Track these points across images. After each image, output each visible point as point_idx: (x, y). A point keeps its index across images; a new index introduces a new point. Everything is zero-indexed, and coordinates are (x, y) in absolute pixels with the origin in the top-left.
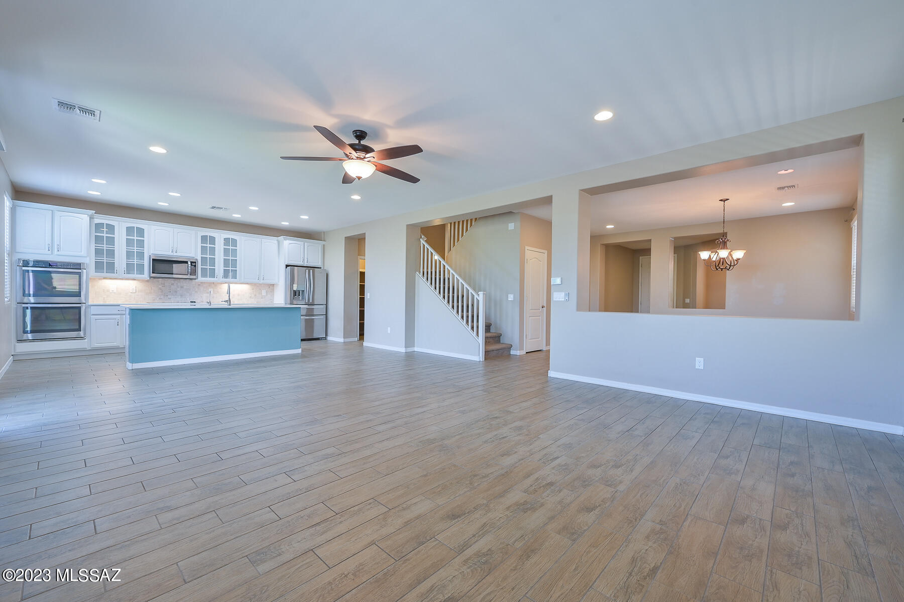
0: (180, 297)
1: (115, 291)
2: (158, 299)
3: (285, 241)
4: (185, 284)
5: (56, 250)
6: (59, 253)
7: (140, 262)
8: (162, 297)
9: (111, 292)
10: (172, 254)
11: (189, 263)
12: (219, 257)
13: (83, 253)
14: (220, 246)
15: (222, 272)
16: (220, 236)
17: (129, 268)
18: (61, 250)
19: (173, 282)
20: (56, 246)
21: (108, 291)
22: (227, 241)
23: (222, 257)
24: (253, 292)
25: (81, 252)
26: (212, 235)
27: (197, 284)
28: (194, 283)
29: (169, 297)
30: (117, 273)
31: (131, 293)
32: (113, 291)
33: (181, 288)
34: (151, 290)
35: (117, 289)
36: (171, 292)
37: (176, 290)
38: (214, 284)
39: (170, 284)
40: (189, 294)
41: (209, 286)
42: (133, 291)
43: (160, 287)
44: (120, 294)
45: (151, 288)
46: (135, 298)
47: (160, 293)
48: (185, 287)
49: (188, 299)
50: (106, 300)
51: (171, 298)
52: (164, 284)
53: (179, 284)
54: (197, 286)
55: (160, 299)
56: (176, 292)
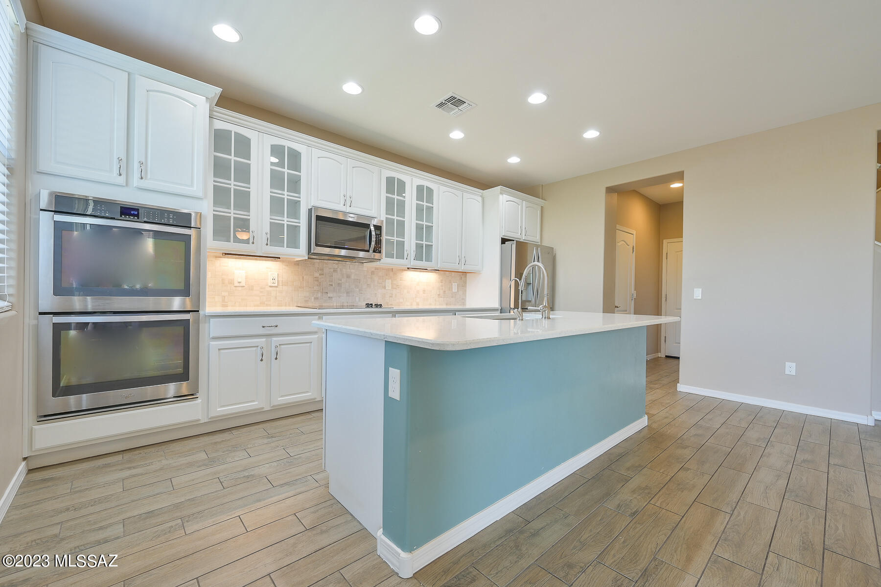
0: (345, 295)
1: (243, 284)
2: (313, 300)
3: (501, 196)
4: (352, 271)
5: (136, 175)
6: (144, 184)
7: (293, 222)
8: (319, 295)
9: (236, 284)
10: (343, 209)
11: (372, 228)
12: (410, 221)
13: (196, 189)
14: (410, 198)
15: (414, 248)
16: (413, 179)
17: (276, 233)
18: (149, 177)
19: (336, 267)
20: (136, 165)
21: (231, 282)
22: (420, 189)
23: (414, 222)
24: (442, 286)
25: (192, 185)
26: (403, 177)
27: (370, 272)
28: (365, 269)
29: (329, 295)
30: (253, 243)
31: (271, 287)
32: (240, 282)
33: (347, 277)
34: (303, 280)
35: (246, 278)
36: (332, 285)
37: (340, 282)
38: (392, 271)
39: (332, 270)
40: (358, 290)
41: (387, 275)
42: (273, 283)
43: (317, 275)
44: (251, 288)
45: (303, 277)
46: (276, 298)
47: (316, 288)
48: (353, 277)
49: (357, 299)
50: (227, 302)
51: (332, 298)
52: (322, 270)
53: (344, 270)
54: (370, 274)
55: (316, 299)
56: (339, 285)
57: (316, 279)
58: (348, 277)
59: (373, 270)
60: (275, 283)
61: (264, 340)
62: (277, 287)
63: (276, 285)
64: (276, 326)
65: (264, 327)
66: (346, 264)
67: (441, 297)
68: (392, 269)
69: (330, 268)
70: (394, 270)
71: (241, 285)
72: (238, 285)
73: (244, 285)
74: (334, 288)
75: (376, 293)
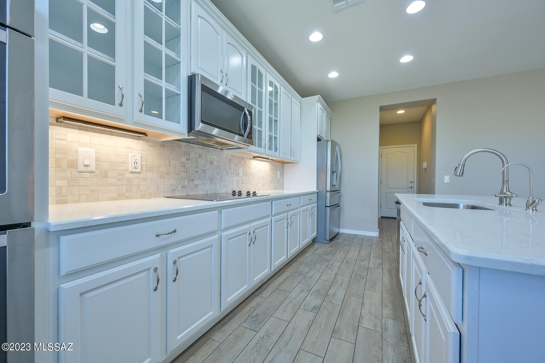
0: (209, 182)
1: (93, 168)
3: (317, 104)
4: (215, 157)
7: (172, 88)
8: (186, 182)
9: (81, 168)
11: (247, 112)
12: (266, 112)
14: (265, 91)
15: (268, 138)
16: (267, 73)
19: (201, 152)
21: (73, 165)
23: (268, 114)
24: (272, 173)
26: (261, 69)
27: (228, 159)
28: (224, 156)
29: (196, 182)
30: (121, 105)
31: (132, 172)
32: (86, 166)
34: (170, 165)
35: (97, 159)
36: (197, 172)
37: (205, 168)
39: (197, 155)
40: (219, 176)
41: (240, 163)
42: (135, 168)
43: (183, 159)
44: (105, 174)
45: (170, 162)
46: (139, 188)
47: (183, 175)
48: (215, 163)
49: (219, 187)
50: (66, 196)
51: (198, 185)
52: (188, 154)
53: (208, 156)
54: (228, 161)
55: (183, 187)
56: (204, 171)
57: (183, 165)
58: (212, 163)
59: (230, 157)
60: (137, 168)
61: (158, 256)
62: (139, 173)
63: (139, 170)
64: (175, 231)
65: (158, 236)
66: (209, 149)
69: (196, 153)
70: (244, 158)
71: (89, 169)
72: (84, 169)
73: (94, 170)
74: (199, 175)
75: (232, 180)
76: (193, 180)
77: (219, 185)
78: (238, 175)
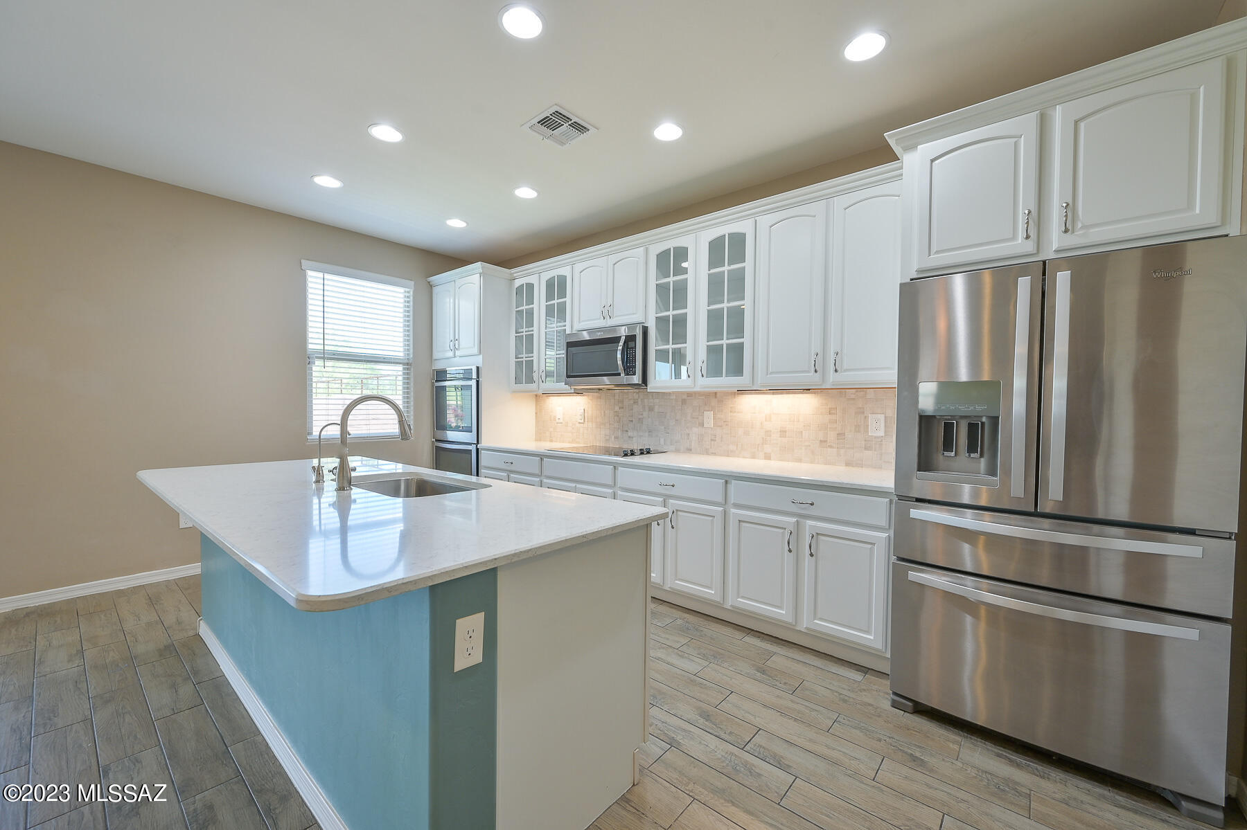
6: (458, 353)
9: (557, 421)
10: (603, 324)
11: (623, 341)
13: (476, 348)
15: (704, 354)
16: (699, 235)
18: (460, 347)
25: (474, 346)
27: (681, 400)
29: (630, 434)
31: (579, 423)
32: (559, 419)
33: (649, 410)
34: (604, 416)
36: (632, 421)
37: (641, 417)
38: (716, 397)
40: (663, 427)
41: (706, 405)
43: (617, 408)
45: (604, 412)
47: (616, 425)
48: (657, 409)
51: (633, 437)
52: (622, 402)
53: (646, 401)
54: (680, 403)
55: (616, 438)
56: (640, 420)
57: (617, 414)
58: (651, 409)
59: (685, 397)
62: (584, 423)
63: (582, 420)
67: (831, 447)
68: (716, 393)
69: (630, 399)
70: (718, 395)
74: (635, 425)
75: (689, 434)
76: (627, 431)
77: (662, 440)
78: (702, 424)
